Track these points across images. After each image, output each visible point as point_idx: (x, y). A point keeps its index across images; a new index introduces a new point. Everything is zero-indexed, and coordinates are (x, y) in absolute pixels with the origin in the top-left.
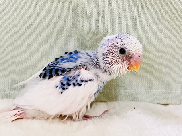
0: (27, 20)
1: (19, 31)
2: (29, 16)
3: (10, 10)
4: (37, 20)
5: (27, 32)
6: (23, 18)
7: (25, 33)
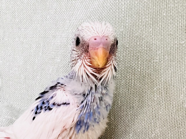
0: (168, 41)
1: (154, 58)
2: (171, 33)
3: (144, 23)
4: (183, 40)
5: (166, 59)
6: (163, 37)
7: (163, 62)
